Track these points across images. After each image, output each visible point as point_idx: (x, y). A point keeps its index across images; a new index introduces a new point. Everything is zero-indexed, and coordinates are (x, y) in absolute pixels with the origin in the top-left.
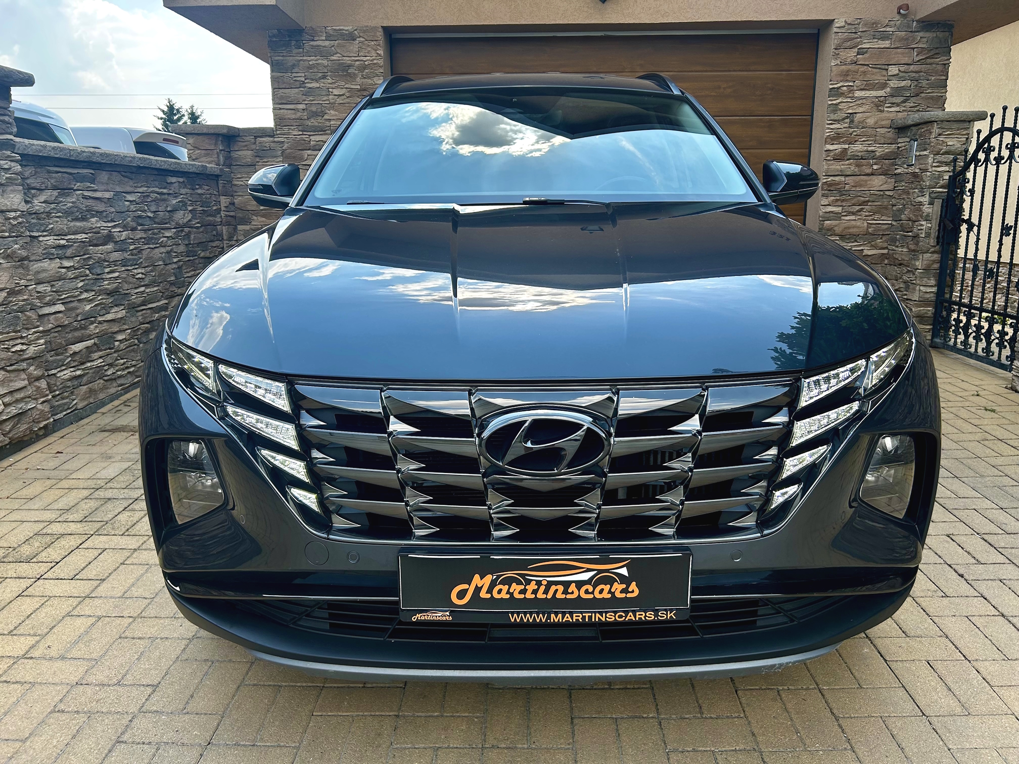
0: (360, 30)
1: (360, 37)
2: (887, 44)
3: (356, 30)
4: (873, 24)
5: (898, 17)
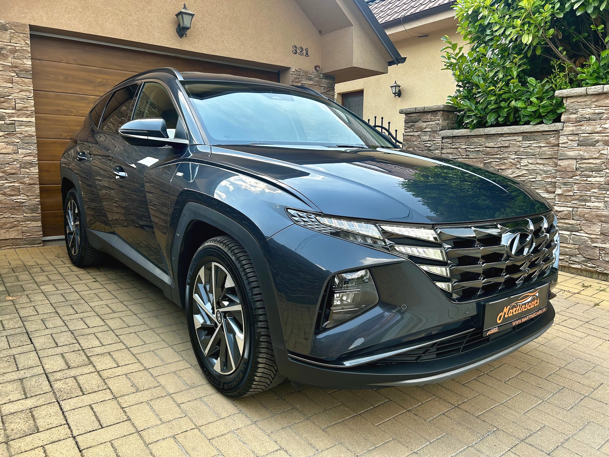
0: (12, 24)
1: (11, 29)
2: (311, 83)
3: (8, 24)
4: (306, 72)
5: (315, 71)
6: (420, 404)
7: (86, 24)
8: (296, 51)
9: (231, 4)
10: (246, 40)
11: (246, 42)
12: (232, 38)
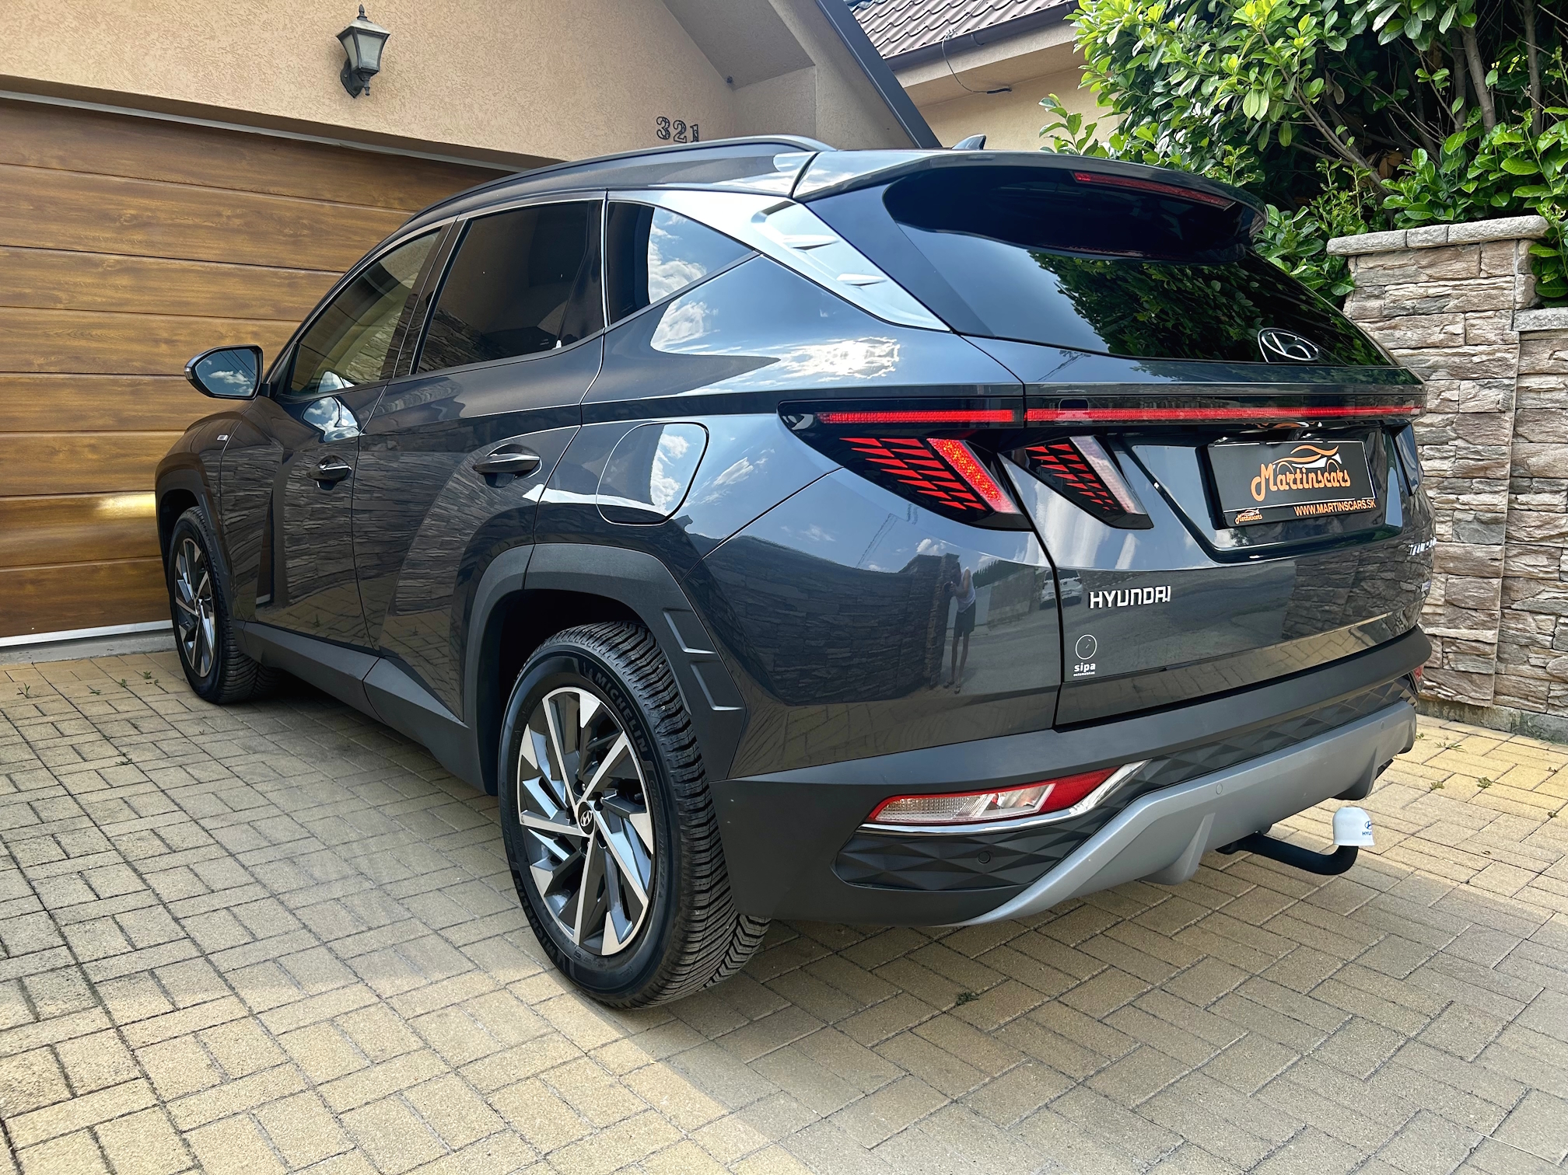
6: (987, 1080)
7: (90, 61)
8: (667, 130)
9: (489, 8)
10: (532, 103)
11: (532, 109)
12: (493, 98)
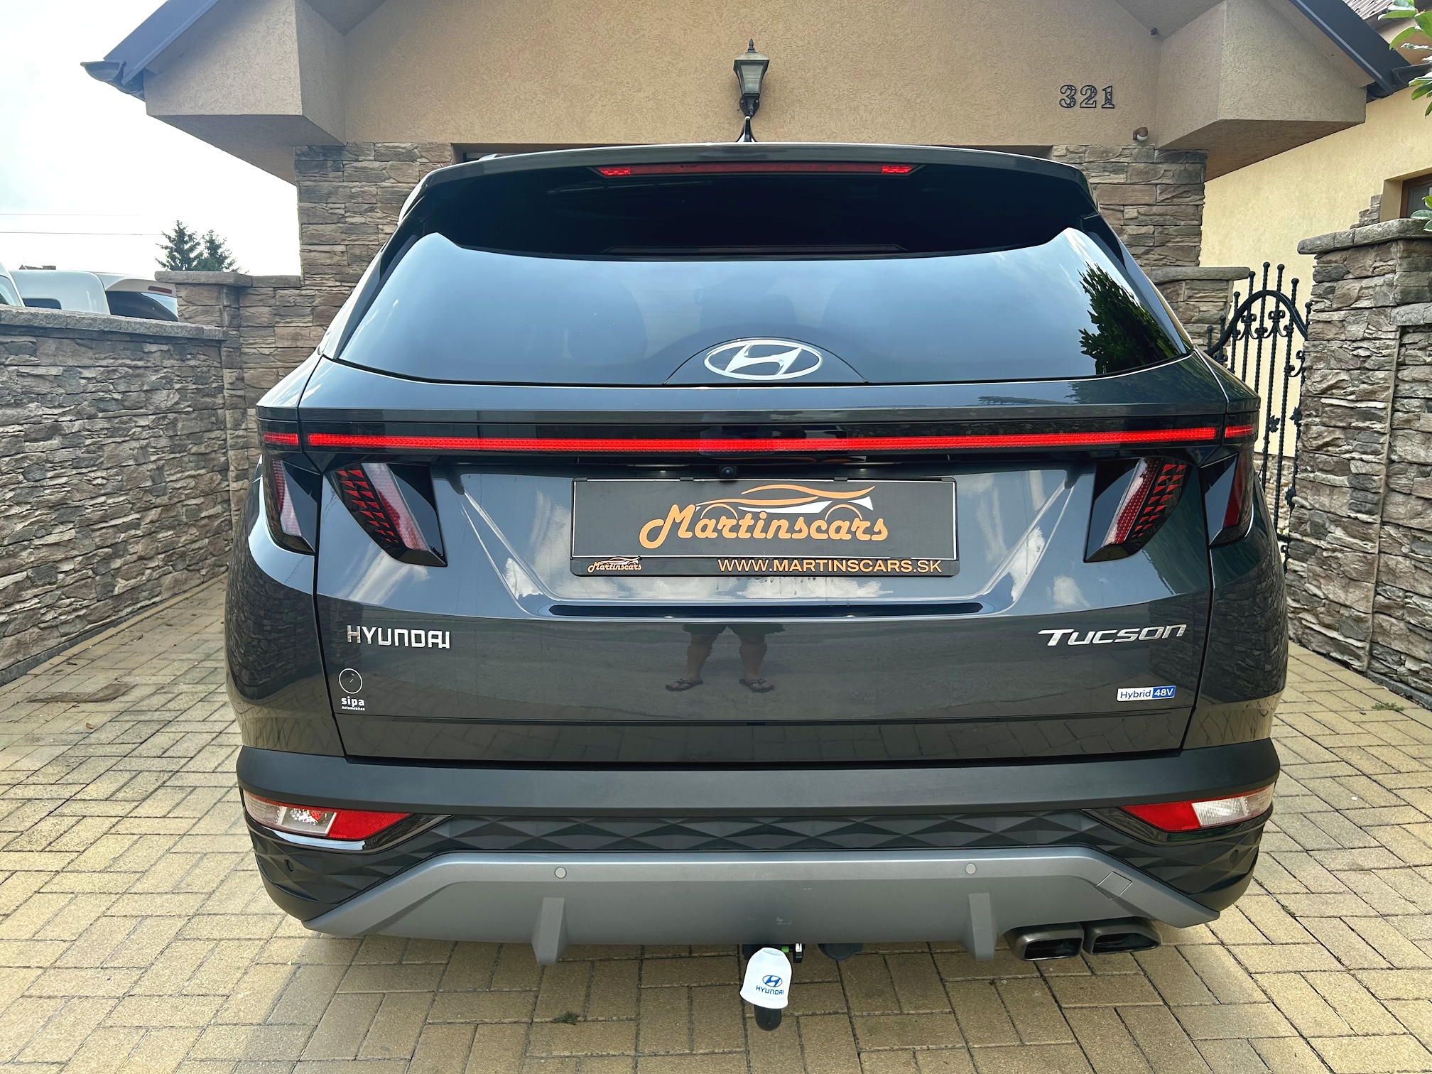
0: (421, 148)
1: (422, 157)
2: (1121, 178)
3: (416, 148)
4: (1103, 152)
5: (1134, 144)
8: (1072, 98)
